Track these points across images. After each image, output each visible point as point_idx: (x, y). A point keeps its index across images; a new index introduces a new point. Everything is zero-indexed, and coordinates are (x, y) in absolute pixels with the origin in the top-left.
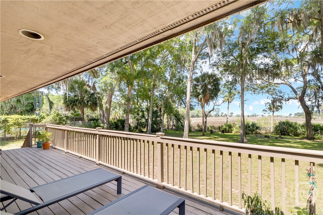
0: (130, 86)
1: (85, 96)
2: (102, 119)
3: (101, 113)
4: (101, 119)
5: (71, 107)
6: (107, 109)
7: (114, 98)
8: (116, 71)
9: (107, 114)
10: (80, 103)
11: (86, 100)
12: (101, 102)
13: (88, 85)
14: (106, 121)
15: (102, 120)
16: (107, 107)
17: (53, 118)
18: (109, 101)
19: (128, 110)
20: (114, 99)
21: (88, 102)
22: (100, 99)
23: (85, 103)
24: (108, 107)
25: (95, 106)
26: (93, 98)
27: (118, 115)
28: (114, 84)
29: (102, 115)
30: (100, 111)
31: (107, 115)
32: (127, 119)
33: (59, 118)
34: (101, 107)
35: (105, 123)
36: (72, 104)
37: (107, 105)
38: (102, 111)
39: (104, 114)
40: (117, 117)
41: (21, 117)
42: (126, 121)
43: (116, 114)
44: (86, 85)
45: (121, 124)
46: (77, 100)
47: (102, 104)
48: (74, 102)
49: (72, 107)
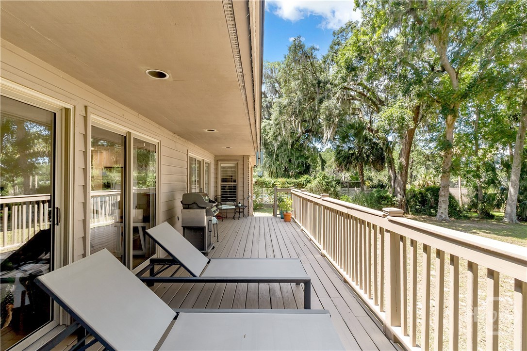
0: (450, 117)
1: (363, 148)
2: (393, 185)
3: (392, 175)
4: (391, 185)
5: (343, 166)
6: (401, 166)
7: (424, 146)
8: (413, 93)
9: (401, 176)
10: (357, 158)
11: (365, 153)
12: (390, 155)
13: (369, 128)
14: (400, 188)
15: (393, 187)
16: (401, 163)
17: (318, 182)
18: (405, 152)
19: (447, 168)
20: (424, 148)
21: (368, 156)
22: (390, 151)
23: (364, 158)
24: (404, 163)
25: (380, 163)
26: (377, 149)
27: (431, 178)
28: (406, 118)
29: (393, 178)
30: (389, 171)
31: (401, 179)
32: (443, 187)
33: (326, 182)
34: (391, 162)
35: (398, 192)
36: (346, 161)
37: (403, 160)
38: (392, 171)
39: (396, 176)
40: (429, 182)
41: (288, 180)
42: (441, 190)
43: (427, 177)
44: (365, 129)
45: (433, 195)
46: (352, 154)
47: (393, 159)
48: (348, 158)
49: (346, 166)
